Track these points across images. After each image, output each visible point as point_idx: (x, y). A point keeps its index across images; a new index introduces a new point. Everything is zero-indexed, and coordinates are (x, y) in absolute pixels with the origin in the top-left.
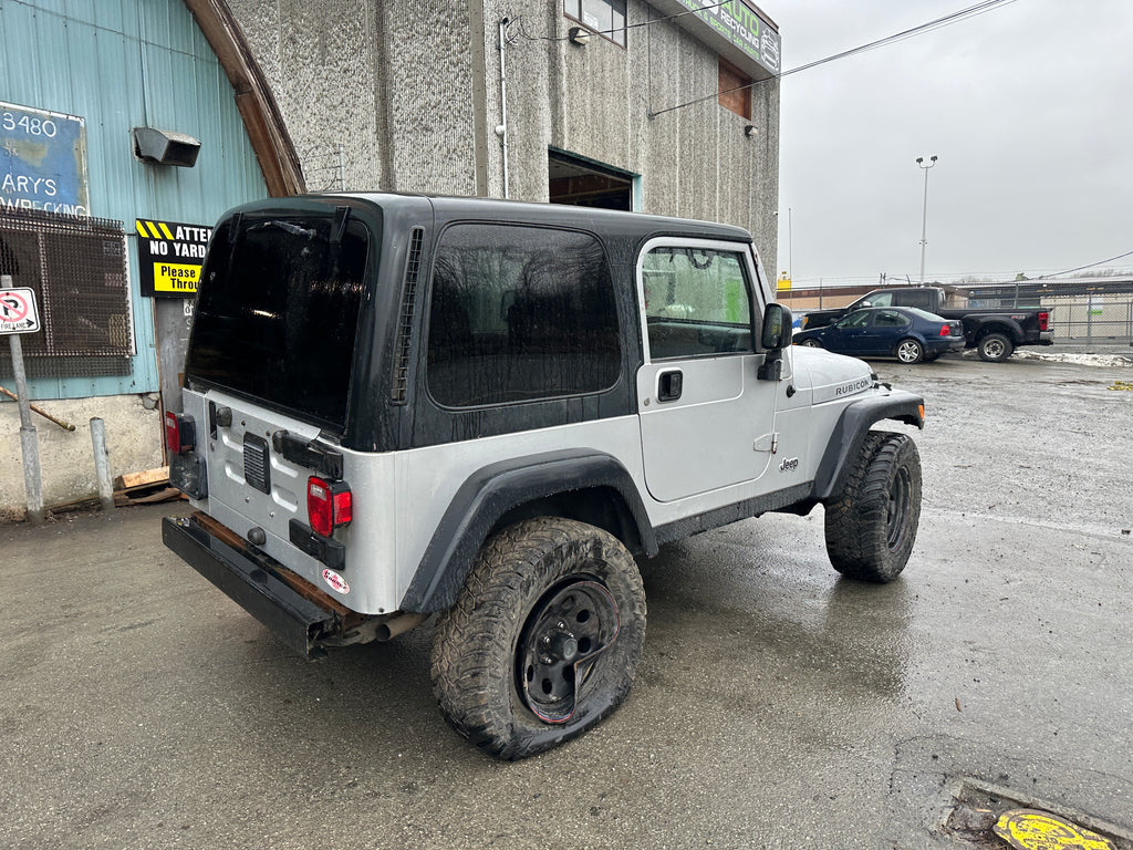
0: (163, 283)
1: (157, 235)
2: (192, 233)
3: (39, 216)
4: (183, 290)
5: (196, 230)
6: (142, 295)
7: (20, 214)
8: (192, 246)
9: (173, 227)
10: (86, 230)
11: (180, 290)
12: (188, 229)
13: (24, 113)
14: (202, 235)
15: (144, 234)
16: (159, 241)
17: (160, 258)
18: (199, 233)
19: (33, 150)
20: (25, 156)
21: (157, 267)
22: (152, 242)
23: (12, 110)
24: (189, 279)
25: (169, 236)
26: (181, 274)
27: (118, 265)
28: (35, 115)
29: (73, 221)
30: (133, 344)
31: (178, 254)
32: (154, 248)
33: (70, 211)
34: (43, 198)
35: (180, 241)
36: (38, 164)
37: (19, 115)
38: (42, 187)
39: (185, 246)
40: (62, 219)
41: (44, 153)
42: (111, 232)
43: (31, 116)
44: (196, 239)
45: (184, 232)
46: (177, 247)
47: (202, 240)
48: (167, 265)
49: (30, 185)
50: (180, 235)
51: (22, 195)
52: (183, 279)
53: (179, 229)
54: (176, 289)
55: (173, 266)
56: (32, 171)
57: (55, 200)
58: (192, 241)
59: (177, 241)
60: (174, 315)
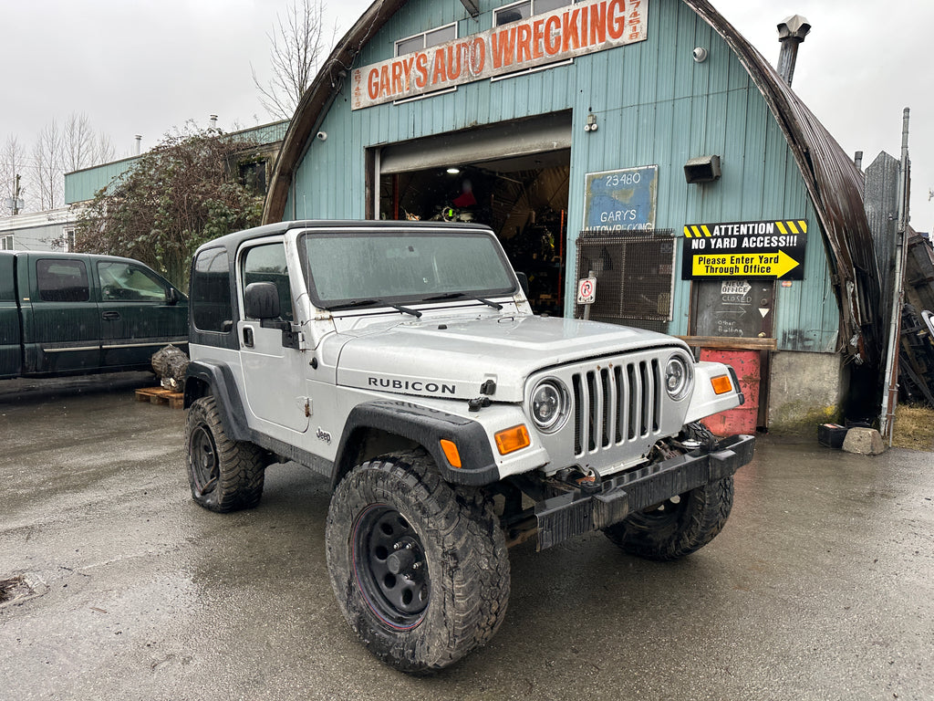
0: (699, 269)
1: (698, 235)
2: (727, 229)
3: (623, 233)
4: (715, 274)
5: (730, 227)
6: (683, 279)
7: (615, 234)
8: (725, 239)
9: (711, 228)
10: (651, 238)
11: (712, 274)
12: (723, 227)
13: (624, 173)
14: (735, 229)
15: (689, 235)
16: (699, 239)
17: (698, 251)
18: (733, 228)
19: (625, 194)
20: (621, 199)
21: (696, 258)
22: (694, 241)
23: (618, 174)
24: (721, 265)
25: (708, 234)
26: (714, 262)
27: (668, 259)
28: (629, 172)
29: (642, 233)
30: (671, 314)
31: (713, 247)
32: (695, 245)
33: (642, 227)
34: (628, 222)
35: (717, 237)
36: (627, 202)
37: (620, 175)
38: (629, 215)
39: (720, 240)
40: (636, 233)
41: (632, 195)
42: (665, 237)
43: (627, 173)
44: (730, 234)
45: (720, 229)
46: (713, 242)
47: (735, 233)
48: (703, 256)
49: (622, 217)
50: (716, 232)
51: (616, 223)
52: (714, 266)
53: (717, 228)
54: (709, 274)
55: (708, 256)
56: (625, 207)
57: (635, 222)
58: (726, 236)
59: (713, 237)
60: (713, 293)
